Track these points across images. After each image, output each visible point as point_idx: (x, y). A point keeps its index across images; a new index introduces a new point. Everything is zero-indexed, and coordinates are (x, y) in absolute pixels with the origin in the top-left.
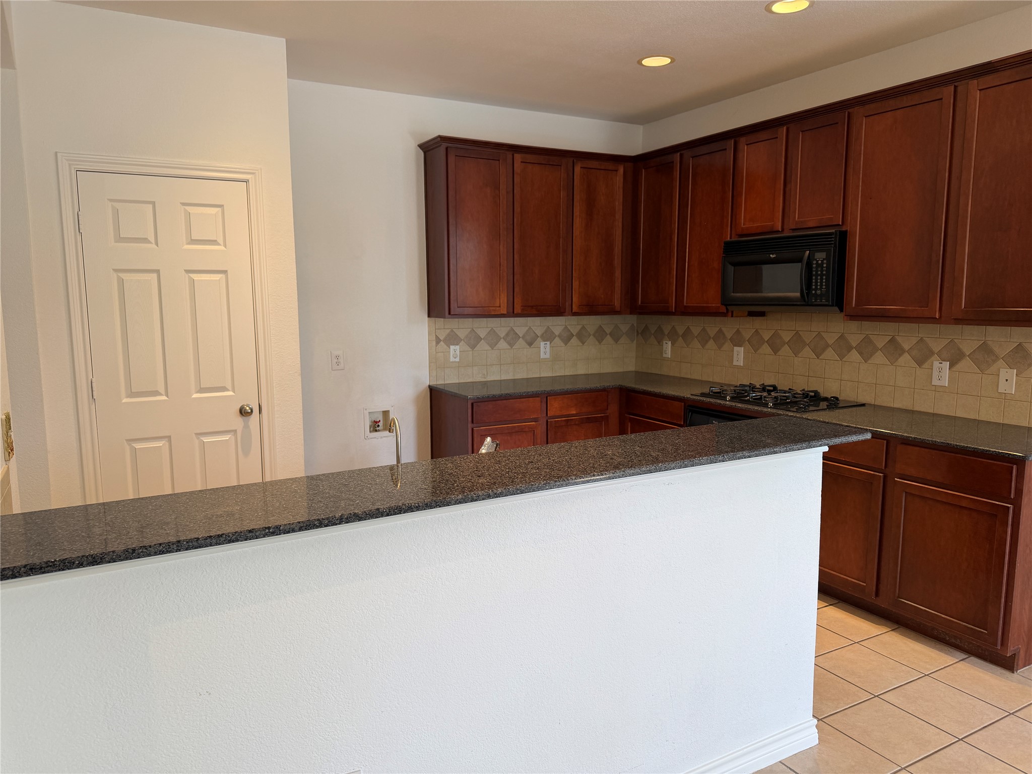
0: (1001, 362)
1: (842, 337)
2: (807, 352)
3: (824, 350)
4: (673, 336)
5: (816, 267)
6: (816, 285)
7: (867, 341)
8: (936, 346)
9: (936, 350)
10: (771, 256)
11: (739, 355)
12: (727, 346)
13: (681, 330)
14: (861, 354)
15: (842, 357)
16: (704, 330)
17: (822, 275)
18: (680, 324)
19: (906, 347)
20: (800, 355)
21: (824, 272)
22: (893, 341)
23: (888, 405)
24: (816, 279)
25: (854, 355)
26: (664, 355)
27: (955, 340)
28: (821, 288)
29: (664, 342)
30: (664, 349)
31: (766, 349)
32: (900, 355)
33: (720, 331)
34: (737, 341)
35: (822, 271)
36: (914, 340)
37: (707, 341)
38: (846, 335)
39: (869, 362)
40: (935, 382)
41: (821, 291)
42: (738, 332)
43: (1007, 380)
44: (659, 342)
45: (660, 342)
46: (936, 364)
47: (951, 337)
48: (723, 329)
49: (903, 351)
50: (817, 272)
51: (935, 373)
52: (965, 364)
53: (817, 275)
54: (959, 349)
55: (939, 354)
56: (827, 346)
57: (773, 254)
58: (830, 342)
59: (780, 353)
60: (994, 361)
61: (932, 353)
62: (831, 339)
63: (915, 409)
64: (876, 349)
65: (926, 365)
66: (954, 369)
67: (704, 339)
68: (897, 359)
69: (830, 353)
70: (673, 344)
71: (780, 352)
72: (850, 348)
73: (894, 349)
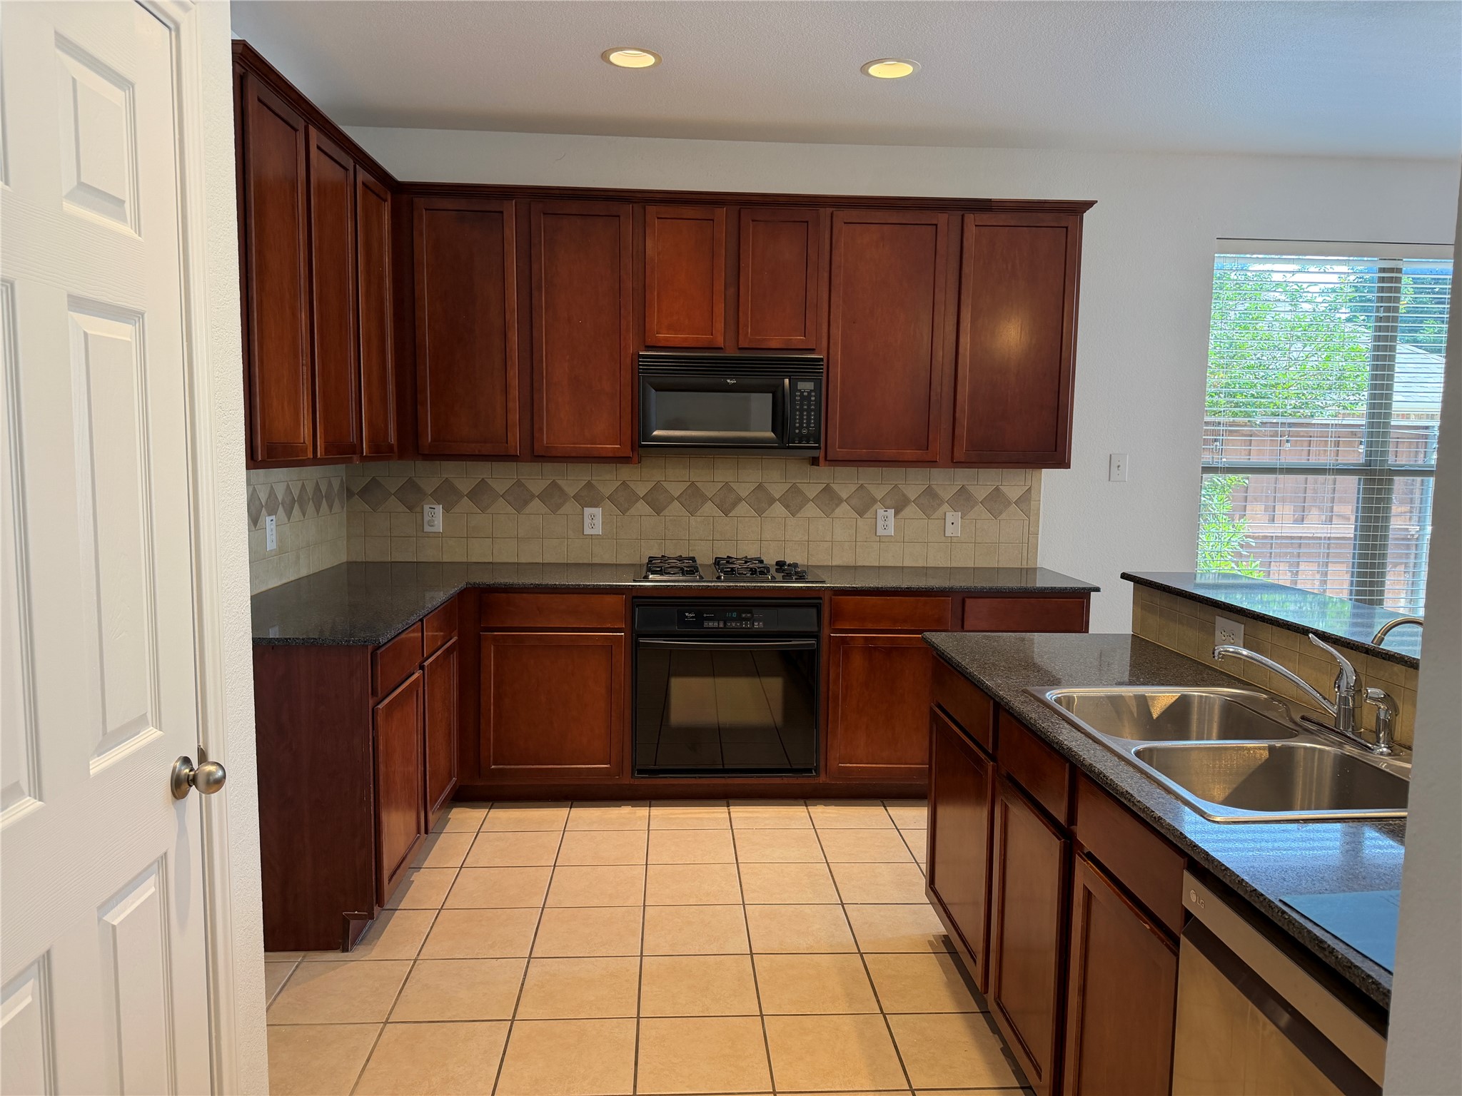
0: (946, 507)
1: (760, 487)
2: (709, 508)
3: (734, 505)
4: (447, 496)
5: (800, 400)
6: (801, 423)
7: (795, 490)
8: (879, 492)
9: (879, 498)
10: (728, 381)
11: (595, 520)
12: (570, 507)
13: (464, 485)
14: (787, 507)
15: (760, 512)
16: (519, 484)
17: (809, 411)
18: (463, 476)
19: (844, 495)
20: (698, 514)
21: (813, 407)
22: (827, 489)
23: (825, 564)
24: (801, 416)
25: (778, 509)
26: (427, 528)
27: (899, 486)
28: (808, 427)
29: (426, 507)
30: (426, 518)
31: (642, 507)
32: (837, 505)
33: (554, 484)
34: (589, 497)
35: (809, 405)
36: (853, 488)
37: (526, 503)
38: (765, 484)
39: (799, 515)
40: (880, 532)
41: (809, 430)
42: (589, 485)
43: (953, 524)
44: (411, 508)
45: (413, 507)
46: (881, 512)
47: (894, 482)
48: (559, 482)
49: (840, 500)
50: (802, 405)
51: (880, 523)
52: (911, 511)
53: (801, 410)
54: (904, 495)
55: (882, 501)
56: (739, 499)
57: (731, 379)
58: (744, 494)
59: (666, 512)
60: (940, 505)
61: (874, 501)
62: (744, 490)
63: (858, 564)
64: (807, 500)
65: (868, 515)
66: (899, 516)
67: (520, 499)
68: (834, 510)
69: (743, 509)
70: (446, 510)
71: (666, 510)
72: (772, 501)
73: (829, 498)
